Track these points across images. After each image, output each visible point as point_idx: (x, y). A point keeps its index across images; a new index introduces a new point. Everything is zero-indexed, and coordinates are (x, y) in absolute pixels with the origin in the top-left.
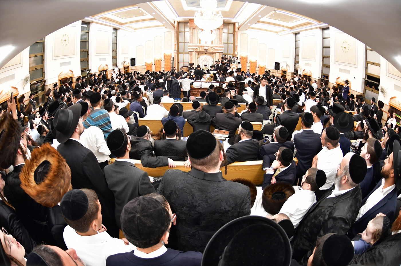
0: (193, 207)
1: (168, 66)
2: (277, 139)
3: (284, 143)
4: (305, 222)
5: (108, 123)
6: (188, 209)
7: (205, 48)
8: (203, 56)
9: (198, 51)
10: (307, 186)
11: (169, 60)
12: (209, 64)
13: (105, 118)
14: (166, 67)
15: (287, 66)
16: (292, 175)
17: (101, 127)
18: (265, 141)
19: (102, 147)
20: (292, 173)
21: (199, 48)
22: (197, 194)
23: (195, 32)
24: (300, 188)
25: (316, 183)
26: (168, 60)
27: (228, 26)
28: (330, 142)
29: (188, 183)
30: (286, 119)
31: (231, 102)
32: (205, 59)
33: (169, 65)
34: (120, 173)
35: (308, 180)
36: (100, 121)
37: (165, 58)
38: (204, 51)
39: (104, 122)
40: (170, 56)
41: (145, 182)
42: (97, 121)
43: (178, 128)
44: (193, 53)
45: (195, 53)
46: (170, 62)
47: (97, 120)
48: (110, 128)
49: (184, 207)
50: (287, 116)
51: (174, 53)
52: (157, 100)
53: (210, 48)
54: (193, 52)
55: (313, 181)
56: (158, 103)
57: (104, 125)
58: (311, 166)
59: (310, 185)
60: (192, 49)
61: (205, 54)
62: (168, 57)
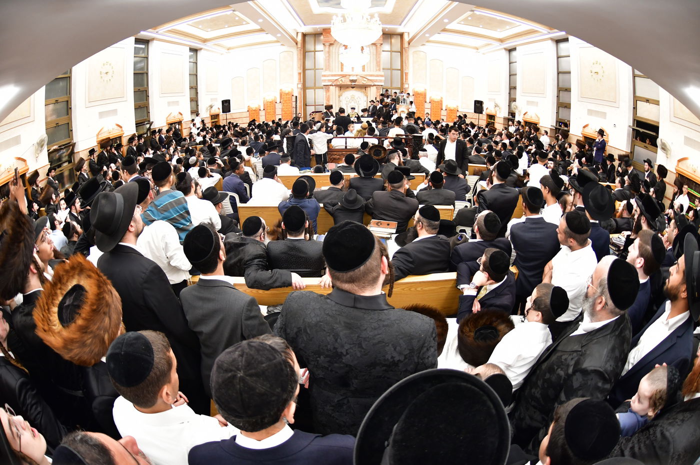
0: (336, 356)
1: (288, 112)
2: (480, 233)
3: (493, 240)
4: (534, 379)
5: (186, 215)
6: (328, 359)
7: (352, 78)
8: (348, 92)
9: (339, 84)
10: (536, 316)
11: (289, 102)
12: (360, 106)
13: (180, 206)
14: (284, 112)
15: (496, 106)
16: (508, 296)
17: (172, 221)
18: (460, 239)
19: (175, 257)
20: (508, 293)
21: (341, 79)
22: (343, 333)
23: (334, 51)
24: (523, 320)
25: (551, 310)
26: (287, 102)
27: (391, 38)
28: (574, 239)
29: (328, 314)
30: (496, 200)
31: (399, 171)
32: (353, 97)
33: (290, 109)
34: (209, 300)
35: (537, 305)
36: (171, 210)
37: (283, 97)
38: (350, 83)
39: (178, 212)
40: (291, 93)
41: (253, 314)
42: (165, 211)
43: (307, 219)
44: (331, 87)
45: (334, 87)
46: (290, 104)
47: (165, 209)
48: (188, 224)
49: (322, 357)
50: (497, 193)
51: (298, 88)
52: (270, 172)
53: (361, 78)
54: (330, 85)
55: (546, 306)
56: (272, 177)
57: (179, 218)
58: (541, 281)
59: (540, 313)
60: (329, 81)
61: (351, 89)
62: (288, 96)
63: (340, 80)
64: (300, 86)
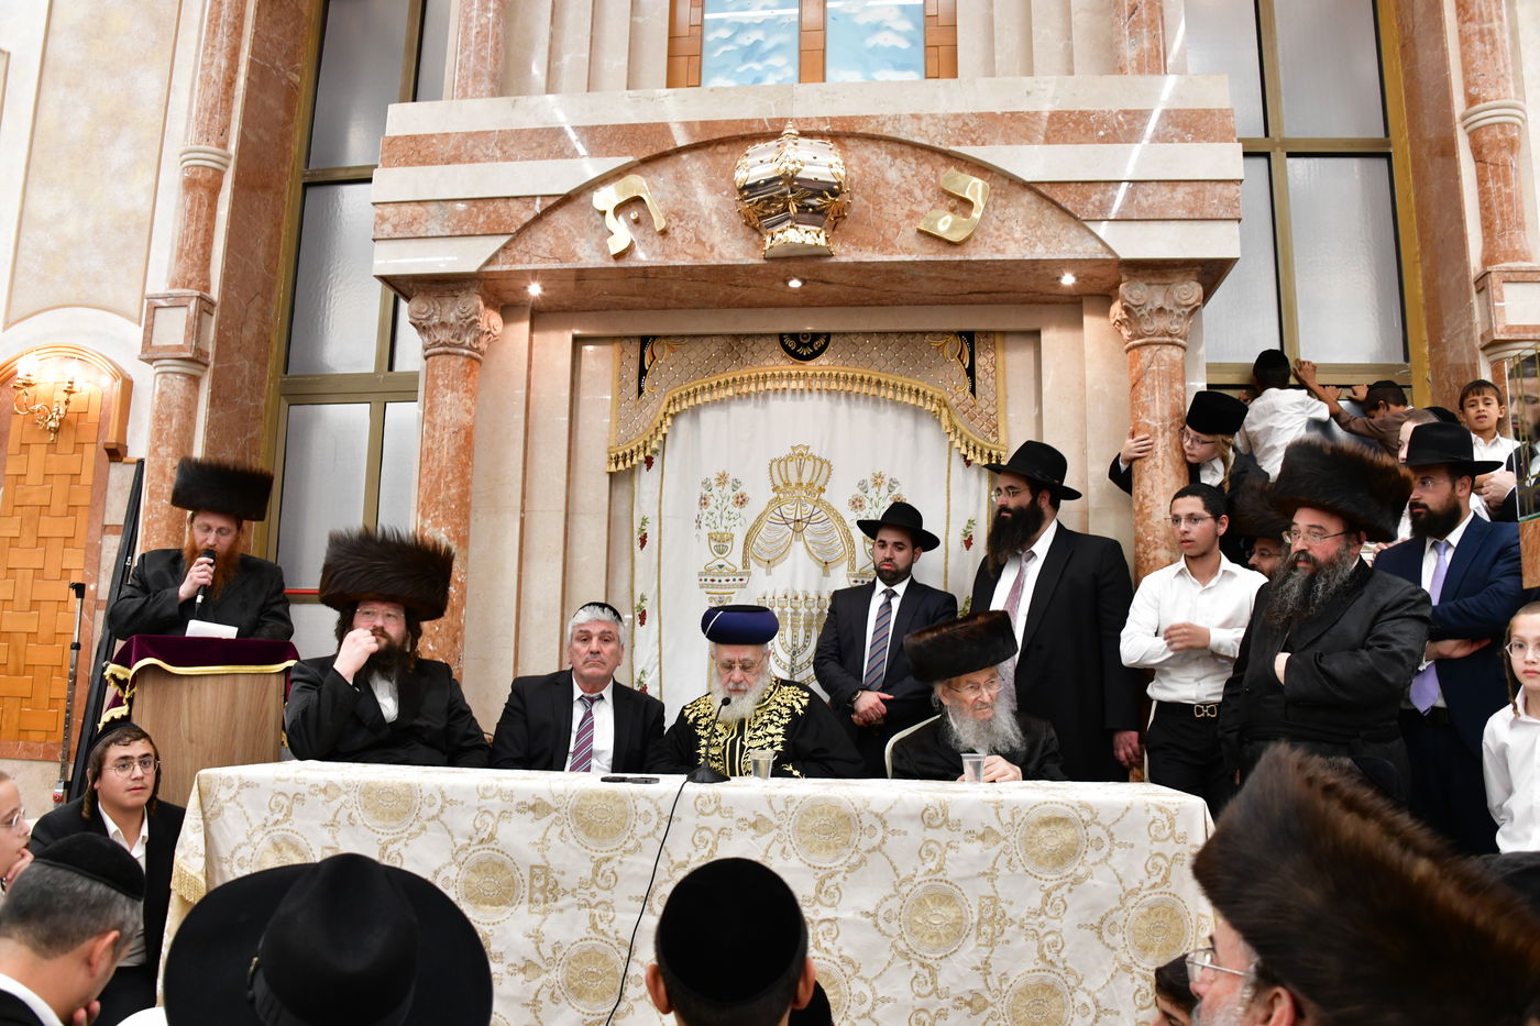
8: (741, 413)
11: (61, 528)
21: (637, 184)
26: (47, 526)
45: (556, 344)
51: (150, 355)
53: (895, 171)
60: (472, 213)
61: (779, 363)
62: (65, 460)
63: (606, 198)
64: (174, 329)
